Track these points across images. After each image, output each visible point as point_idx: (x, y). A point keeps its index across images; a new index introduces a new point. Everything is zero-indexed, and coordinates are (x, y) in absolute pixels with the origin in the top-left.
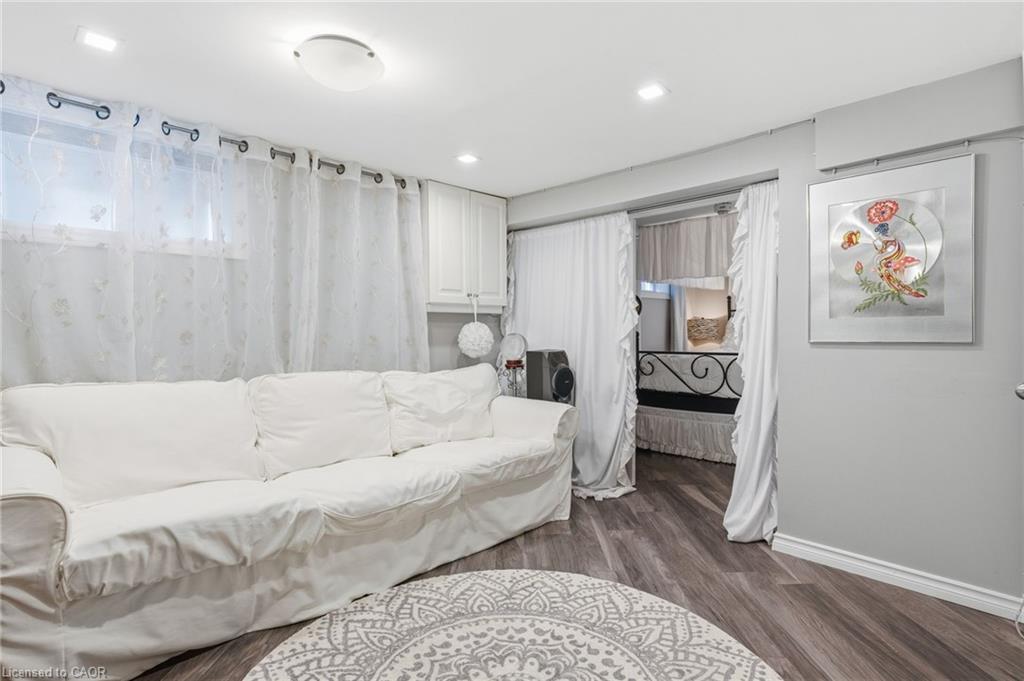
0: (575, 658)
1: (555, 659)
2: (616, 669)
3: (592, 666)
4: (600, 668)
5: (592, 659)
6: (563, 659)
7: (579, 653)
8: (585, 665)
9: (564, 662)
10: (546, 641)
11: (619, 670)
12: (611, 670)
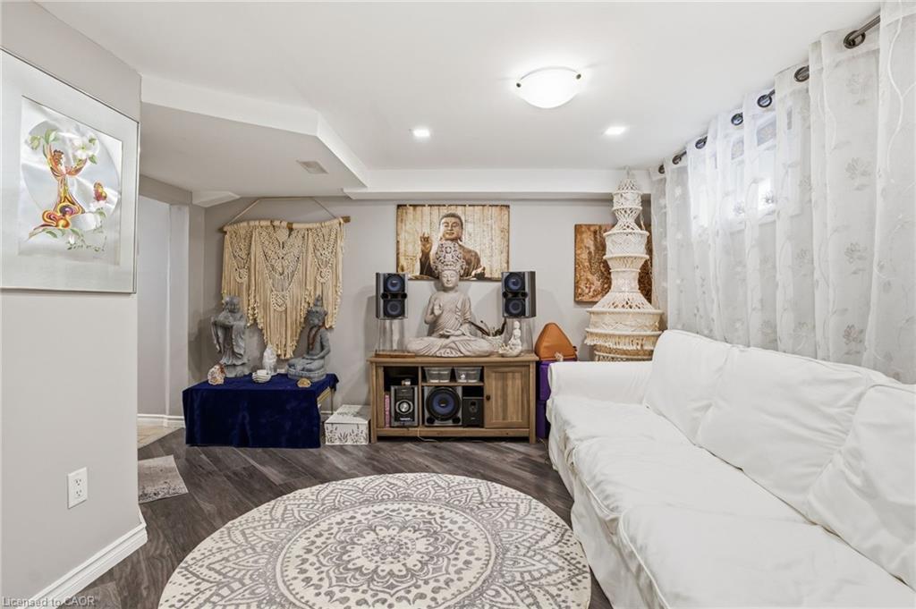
0: (372, 590)
1: (387, 582)
2: (334, 599)
3: (355, 590)
4: (348, 593)
5: (359, 596)
6: (380, 584)
7: (373, 596)
8: (361, 589)
9: (378, 582)
10: (409, 592)
11: (331, 598)
12: (338, 595)
